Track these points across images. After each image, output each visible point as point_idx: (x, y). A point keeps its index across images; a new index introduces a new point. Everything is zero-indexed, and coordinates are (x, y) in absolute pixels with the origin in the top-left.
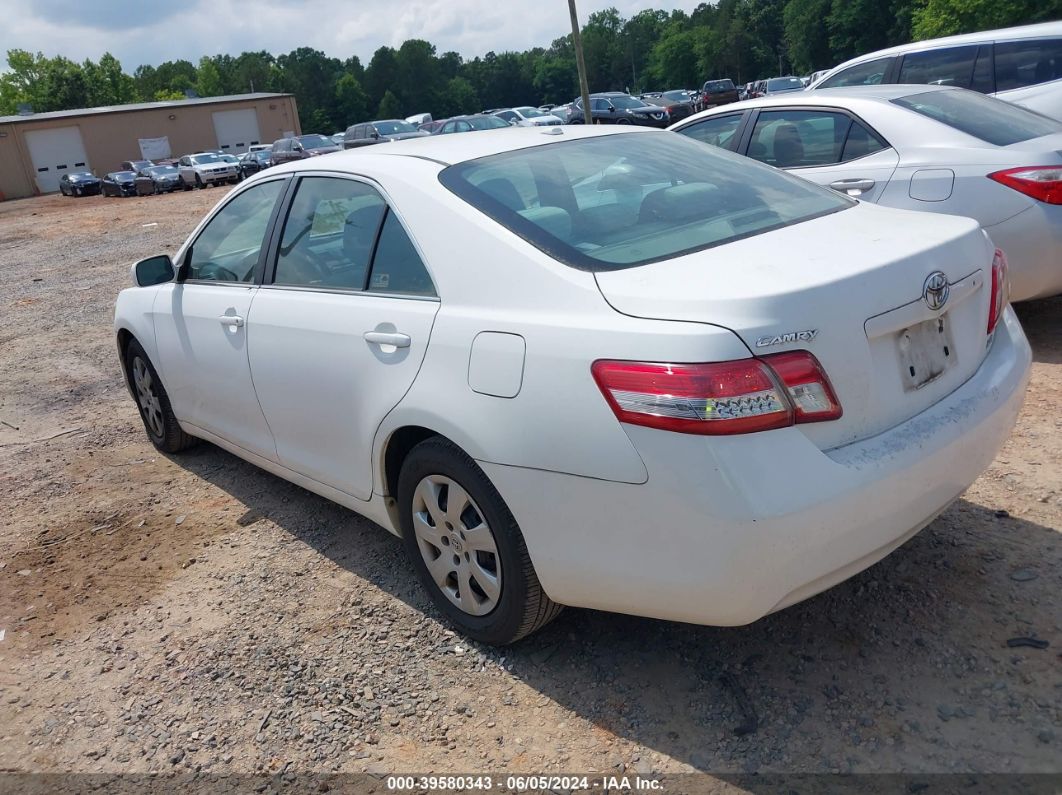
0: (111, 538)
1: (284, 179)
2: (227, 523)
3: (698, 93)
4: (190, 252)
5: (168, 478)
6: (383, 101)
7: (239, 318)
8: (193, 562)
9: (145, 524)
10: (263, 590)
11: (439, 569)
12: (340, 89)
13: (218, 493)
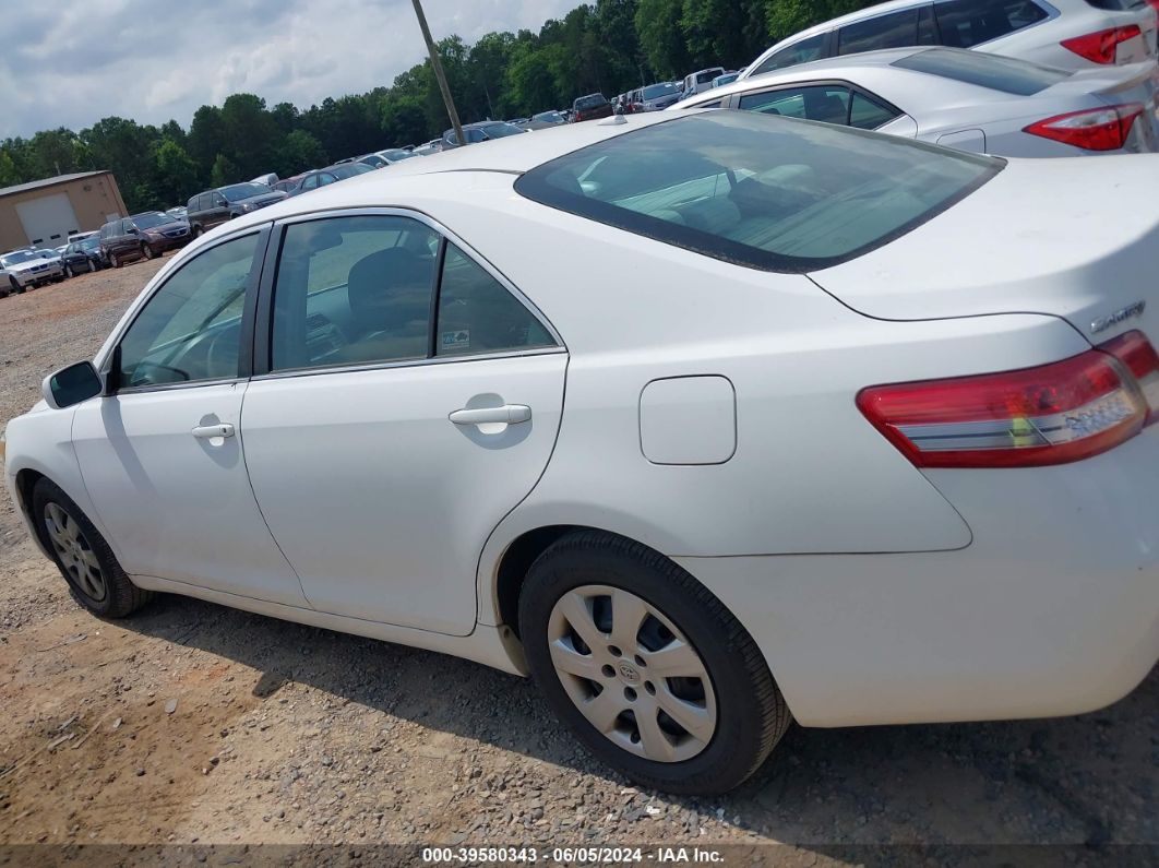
0: (80, 753)
1: (257, 232)
2: (240, 699)
3: (569, 112)
4: (117, 353)
5: (129, 653)
6: (215, 166)
7: (224, 426)
8: (215, 762)
9: (122, 723)
10: (335, 783)
11: (601, 712)
12: (162, 159)
13: (210, 660)
